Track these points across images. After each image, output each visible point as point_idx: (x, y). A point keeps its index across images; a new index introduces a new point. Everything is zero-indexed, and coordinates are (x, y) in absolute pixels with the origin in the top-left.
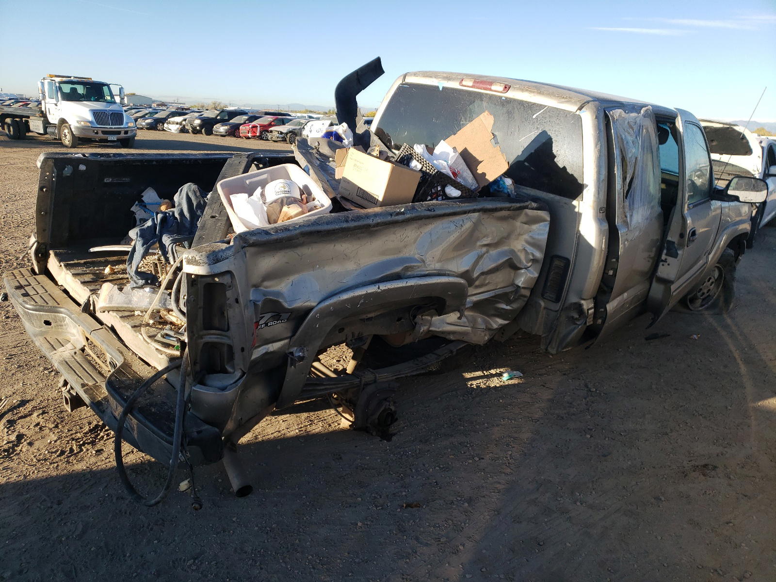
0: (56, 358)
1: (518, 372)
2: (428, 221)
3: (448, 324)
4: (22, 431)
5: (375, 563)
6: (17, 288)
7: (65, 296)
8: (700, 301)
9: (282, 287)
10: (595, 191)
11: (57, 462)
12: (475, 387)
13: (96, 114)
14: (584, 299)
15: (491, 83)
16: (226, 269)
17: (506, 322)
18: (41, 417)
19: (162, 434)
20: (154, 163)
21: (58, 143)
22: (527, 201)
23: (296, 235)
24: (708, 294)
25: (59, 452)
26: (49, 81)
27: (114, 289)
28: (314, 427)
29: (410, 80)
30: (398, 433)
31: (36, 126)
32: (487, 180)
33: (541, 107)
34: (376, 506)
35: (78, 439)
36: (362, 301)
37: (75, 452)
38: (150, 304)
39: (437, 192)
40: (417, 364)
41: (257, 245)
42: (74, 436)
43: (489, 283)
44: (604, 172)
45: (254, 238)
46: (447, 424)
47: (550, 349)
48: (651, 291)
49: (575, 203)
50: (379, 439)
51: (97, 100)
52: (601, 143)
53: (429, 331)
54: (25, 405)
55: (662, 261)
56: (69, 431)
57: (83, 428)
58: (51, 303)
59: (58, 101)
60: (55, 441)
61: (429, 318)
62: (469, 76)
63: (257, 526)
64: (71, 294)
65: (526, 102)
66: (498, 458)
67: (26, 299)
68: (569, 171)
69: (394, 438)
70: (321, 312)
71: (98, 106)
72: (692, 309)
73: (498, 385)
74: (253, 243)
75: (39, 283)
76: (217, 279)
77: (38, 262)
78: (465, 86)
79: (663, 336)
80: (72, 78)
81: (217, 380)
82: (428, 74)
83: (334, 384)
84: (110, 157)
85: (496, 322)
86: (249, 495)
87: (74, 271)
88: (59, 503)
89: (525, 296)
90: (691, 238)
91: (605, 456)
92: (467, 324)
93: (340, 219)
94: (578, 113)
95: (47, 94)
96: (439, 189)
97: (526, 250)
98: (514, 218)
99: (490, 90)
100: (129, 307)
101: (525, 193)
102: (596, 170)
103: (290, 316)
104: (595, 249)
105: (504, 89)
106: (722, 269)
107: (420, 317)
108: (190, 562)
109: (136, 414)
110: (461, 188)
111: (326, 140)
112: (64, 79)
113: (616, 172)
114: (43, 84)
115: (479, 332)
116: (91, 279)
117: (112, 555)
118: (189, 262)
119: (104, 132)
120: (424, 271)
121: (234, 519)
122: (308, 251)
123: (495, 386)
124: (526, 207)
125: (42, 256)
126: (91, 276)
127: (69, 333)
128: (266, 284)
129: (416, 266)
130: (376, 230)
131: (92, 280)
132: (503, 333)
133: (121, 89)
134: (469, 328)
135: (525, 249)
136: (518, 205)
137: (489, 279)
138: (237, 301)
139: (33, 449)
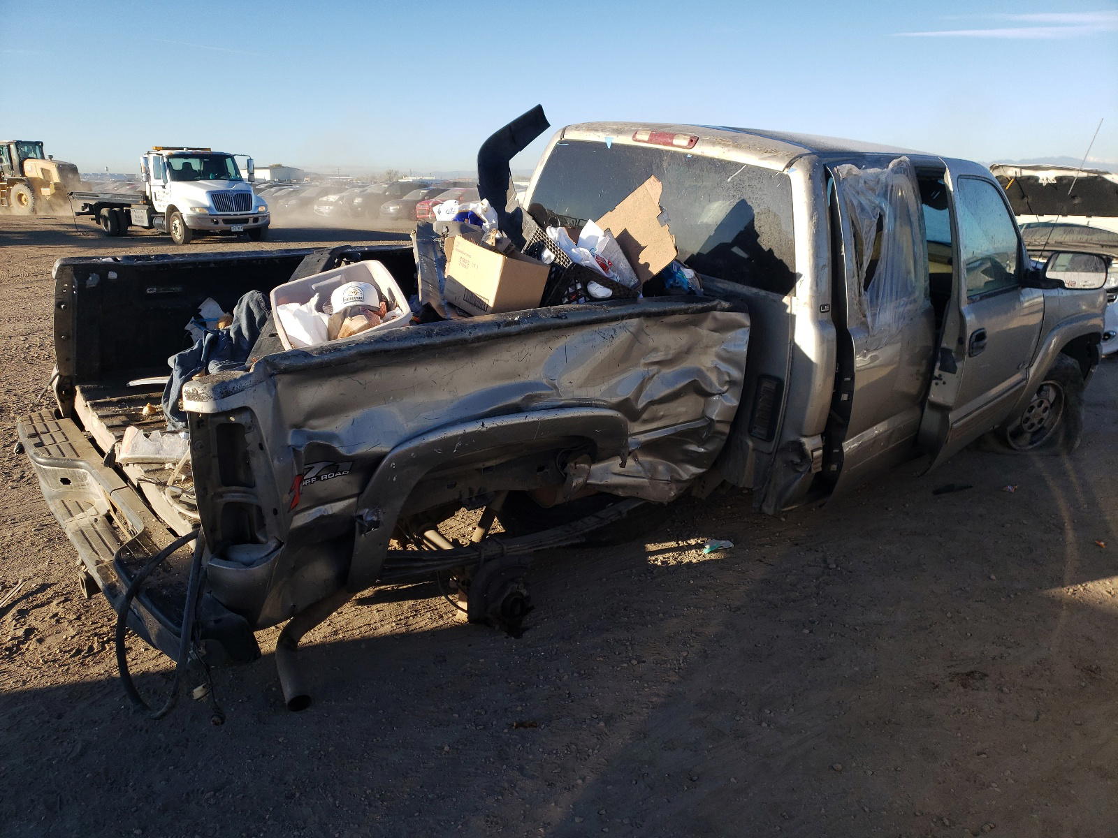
0: (70, 527)
1: (728, 541)
2: (558, 333)
3: (615, 474)
4: (34, 624)
5: (454, 800)
6: (31, 436)
7: (90, 445)
8: (1028, 436)
9: (338, 426)
10: (811, 282)
11: (69, 664)
12: (660, 564)
13: (214, 196)
14: (806, 436)
15: (672, 136)
16: (241, 405)
17: (700, 471)
18: (61, 605)
19: (170, 624)
20: (212, 265)
21: (167, 239)
22: (714, 300)
23: (351, 356)
24: (1039, 426)
25: (74, 651)
26: (155, 155)
27: (139, 434)
28: (418, 619)
29: (571, 136)
30: (534, 627)
31: (139, 217)
32: (650, 273)
33: (737, 165)
34: (477, 725)
35: (103, 634)
36: (459, 444)
37: (96, 650)
38: (184, 453)
39: (577, 291)
40: (568, 531)
41: (291, 372)
42: (97, 630)
43: (663, 417)
44: (826, 254)
45: (287, 362)
46: (605, 614)
47: (765, 509)
48: (923, 423)
49: (786, 300)
50: (506, 634)
51: (217, 178)
52: (818, 214)
53: (586, 485)
54: (44, 590)
55: (936, 378)
56: (93, 623)
57: (112, 620)
58: (69, 454)
59: (166, 182)
60: (73, 637)
61: (586, 466)
62: (645, 126)
63: (308, 749)
64: (98, 442)
65: (718, 159)
66: (665, 662)
67: (38, 450)
68: (777, 254)
69: (527, 634)
70: (398, 459)
71: (218, 185)
72: (1018, 448)
73: (694, 561)
74: (285, 369)
75: (60, 429)
76: (232, 419)
77: (62, 401)
78: (639, 141)
79: (962, 488)
80: (184, 150)
81: (244, 553)
82: (594, 126)
83: (439, 560)
84: (151, 259)
85: (686, 471)
86: (308, 709)
87: (101, 413)
88: (60, 717)
89: (722, 433)
90: (975, 344)
91: (822, 659)
92: (642, 474)
93: (420, 333)
94: (785, 172)
95: (152, 174)
96: (579, 287)
97: (719, 369)
98: (696, 323)
99: (672, 145)
100: (157, 459)
101: (721, 288)
102: (811, 252)
103: (352, 466)
104: (816, 365)
105: (689, 144)
106: (1061, 388)
107: (573, 464)
108: (209, 794)
109: (142, 598)
110: (612, 285)
111: (458, 223)
112: (174, 152)
113: (843, 254)
114: (146, 159)
115: (661, 485)
116: (123, 422)
117: (112, 784)
118: (190, 397)
119: (226, 221)
120: (557, 400)
121: (280, 740)
122: (373, 378)
123: (691, 561)
124: (714, 309)
125: (66, 394)
126: (123, 418)
127: (92, 494)
128: (314, 423)
129: (544, 395)
130: (477, 347)
131: (121, 424)
132: (703, 487)
133: (250, 161)
134: (646, 480)
135: (716, 367)
136: (700, 306)
137: (661, 410)
138: (261, 447)
139: (43, 648)
